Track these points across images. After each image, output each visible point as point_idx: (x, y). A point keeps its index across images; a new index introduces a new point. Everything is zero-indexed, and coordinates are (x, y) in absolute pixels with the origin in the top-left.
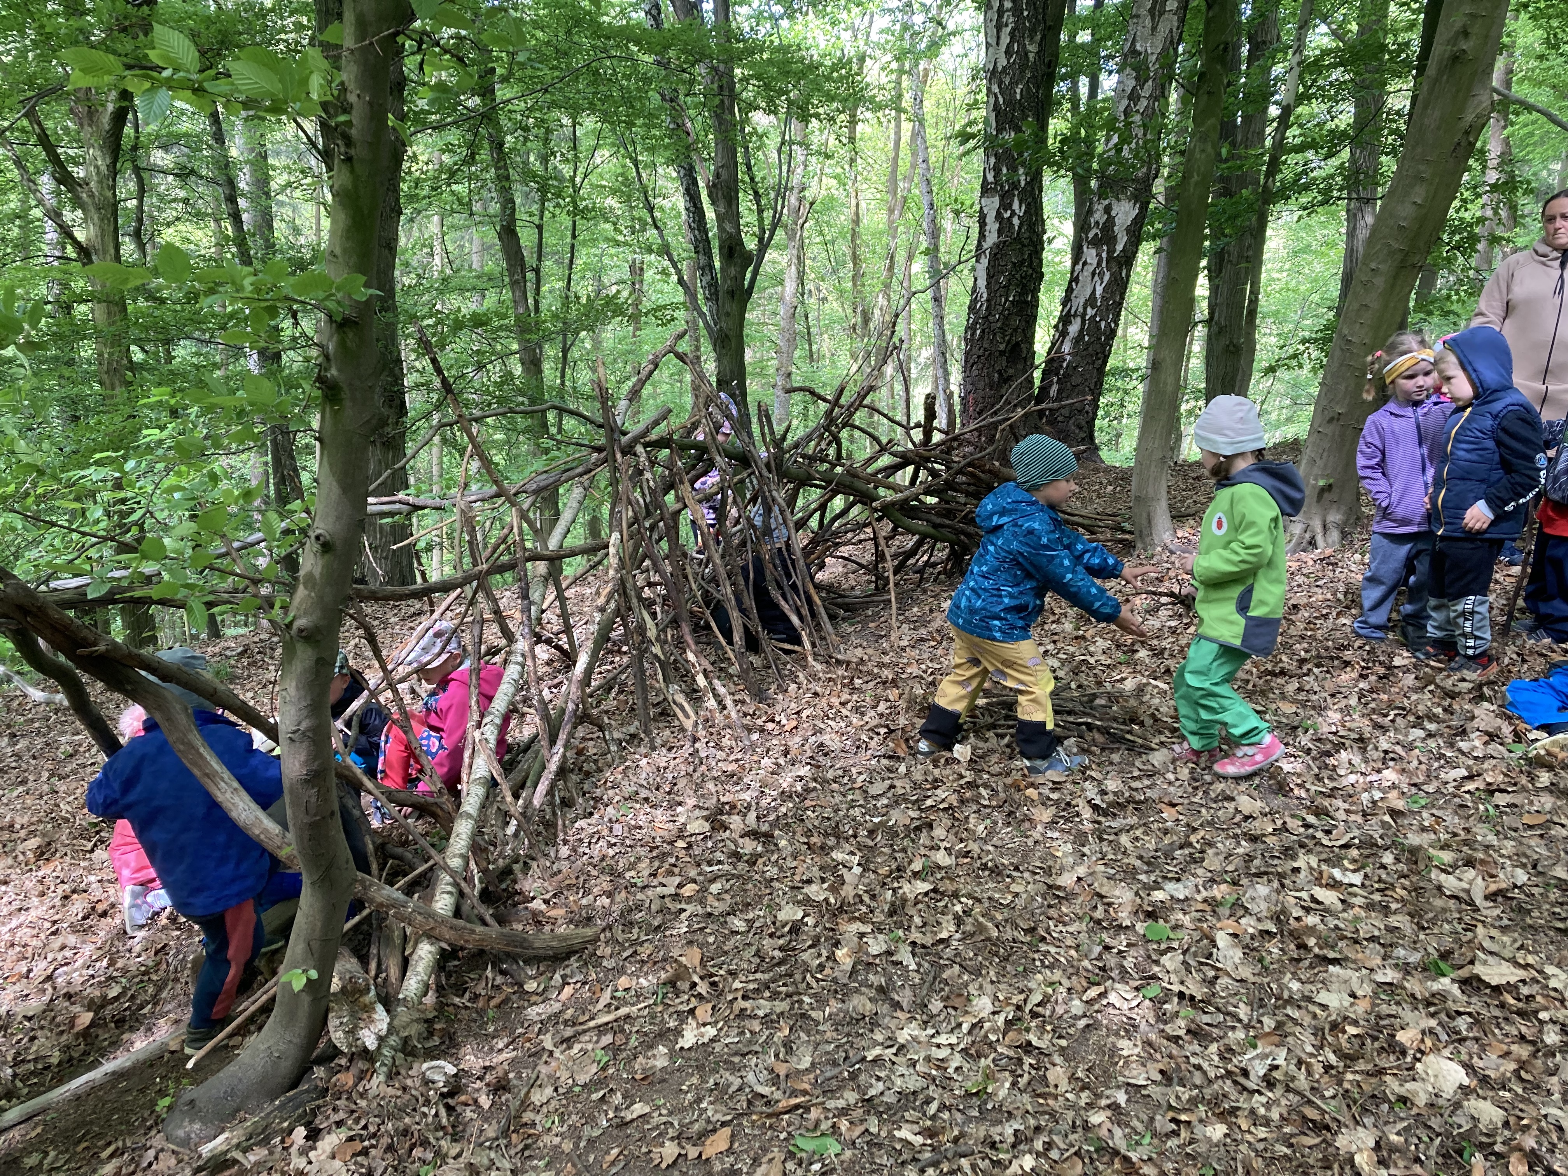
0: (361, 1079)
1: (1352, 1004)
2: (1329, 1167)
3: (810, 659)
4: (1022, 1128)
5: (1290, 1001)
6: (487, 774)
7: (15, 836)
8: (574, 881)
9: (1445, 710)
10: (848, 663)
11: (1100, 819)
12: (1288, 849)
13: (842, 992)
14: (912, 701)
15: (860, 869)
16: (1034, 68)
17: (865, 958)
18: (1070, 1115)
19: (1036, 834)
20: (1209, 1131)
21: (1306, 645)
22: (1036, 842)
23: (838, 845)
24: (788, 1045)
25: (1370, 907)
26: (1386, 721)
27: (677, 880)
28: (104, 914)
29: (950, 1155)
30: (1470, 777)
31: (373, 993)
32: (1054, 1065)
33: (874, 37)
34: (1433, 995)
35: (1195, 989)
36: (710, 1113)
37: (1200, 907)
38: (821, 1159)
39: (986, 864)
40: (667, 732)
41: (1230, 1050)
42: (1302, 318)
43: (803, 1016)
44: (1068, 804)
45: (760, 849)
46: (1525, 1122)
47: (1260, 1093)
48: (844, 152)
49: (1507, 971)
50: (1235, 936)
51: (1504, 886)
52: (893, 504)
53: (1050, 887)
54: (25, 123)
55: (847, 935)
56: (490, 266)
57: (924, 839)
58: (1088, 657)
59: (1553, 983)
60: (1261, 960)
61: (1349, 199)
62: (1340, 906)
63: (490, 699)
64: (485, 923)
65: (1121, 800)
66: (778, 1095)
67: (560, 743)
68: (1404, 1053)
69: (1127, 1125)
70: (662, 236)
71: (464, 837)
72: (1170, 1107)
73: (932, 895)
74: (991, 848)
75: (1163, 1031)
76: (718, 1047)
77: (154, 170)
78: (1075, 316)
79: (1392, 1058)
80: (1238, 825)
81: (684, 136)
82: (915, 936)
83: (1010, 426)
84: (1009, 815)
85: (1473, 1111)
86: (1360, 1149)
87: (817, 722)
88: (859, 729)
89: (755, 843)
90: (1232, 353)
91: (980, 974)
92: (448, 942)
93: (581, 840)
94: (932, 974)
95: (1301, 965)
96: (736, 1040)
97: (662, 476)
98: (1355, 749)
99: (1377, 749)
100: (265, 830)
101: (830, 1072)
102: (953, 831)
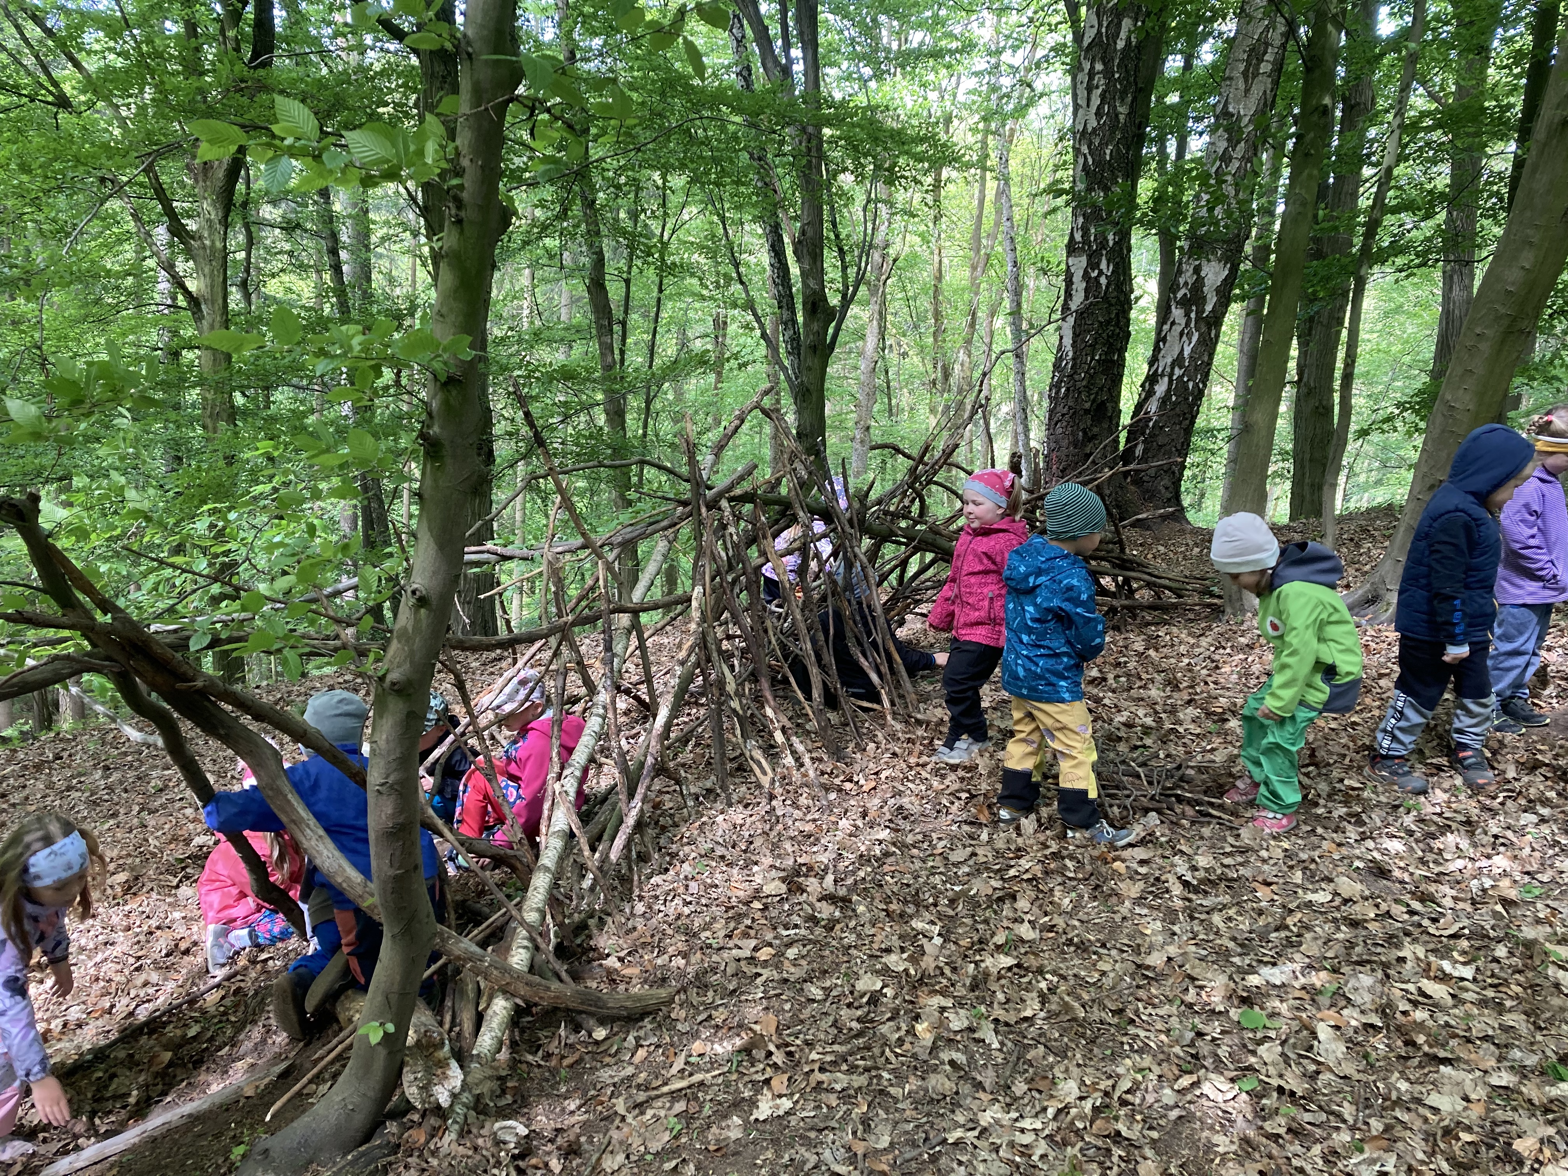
0: (433, 1136)
1: (1466, 1109)
3: (889, 718)
5: (1398, 1103)
6: (566, 828)
8: (649, 940)
9: (1559, 794)
10: (928, 723)
11: (1191, 896)
12: (1392, 936)
13: (922, 1068)
15: (941, 940)
16: (1124, 130)
17: (945, 1034)
19: (1125, 909)
22: (1124, 918)
23: (917, 914)
24: (866, 1122)
25: (1483, 1003)
26: (1495, 804)
27: (753, 943)
28: (187, 952)
31: (447, 1048)
32: (1145, 1158)
33: (961, 98)
34: (1552, 1101)
35: (1294, 1083)
37: (1298, 994)
39: (1071, 940)
40: (743, 788)
41: (1334, 1152)
42: (1393, 380)
43: (882, 1092)
44: (1157, 879)
45: (837, 914)
48: (928, 210)
50: (1337, 1028)
53: (1139, 966)
54: (142, 178)
55: (927, 1009)
56: (578, 318)
57: (1007, 911)
58: (1177, 726)
60: (1366, 1056)
61: (1447, 261)
62: (1450, 1001)
63: (570, 751)
64: (560, 980)
65: (1213, 877)
67: (638, 797)
68: (1521, 1163)
70: (747, 292)
71: (541, 890)
73: (1015, 970)
74: (1077, 923)
75: (1261, 1128)
76: (793, 1121)
77: (263, 223)
78: (1162, 375)
79: (1508, 1168)
80: (1338, 908)
81: (771, 193)
82: (998, 1012)
84: (1095, 889)
87: (896, 784)
88: (939, 793)
89: (832, 908)
90: (1321, 414)
91: (1066, 1056)
92: (522, 998)
93: (656, 897)
94: (1015, 1054)
95: (1409, 1063)
96: (812, 1114)
97: (745, 531)
98: (1463, 833)
99: (1486, 833)
100: (348, 879)
101: (909, 1153)
102: (1038, 903)
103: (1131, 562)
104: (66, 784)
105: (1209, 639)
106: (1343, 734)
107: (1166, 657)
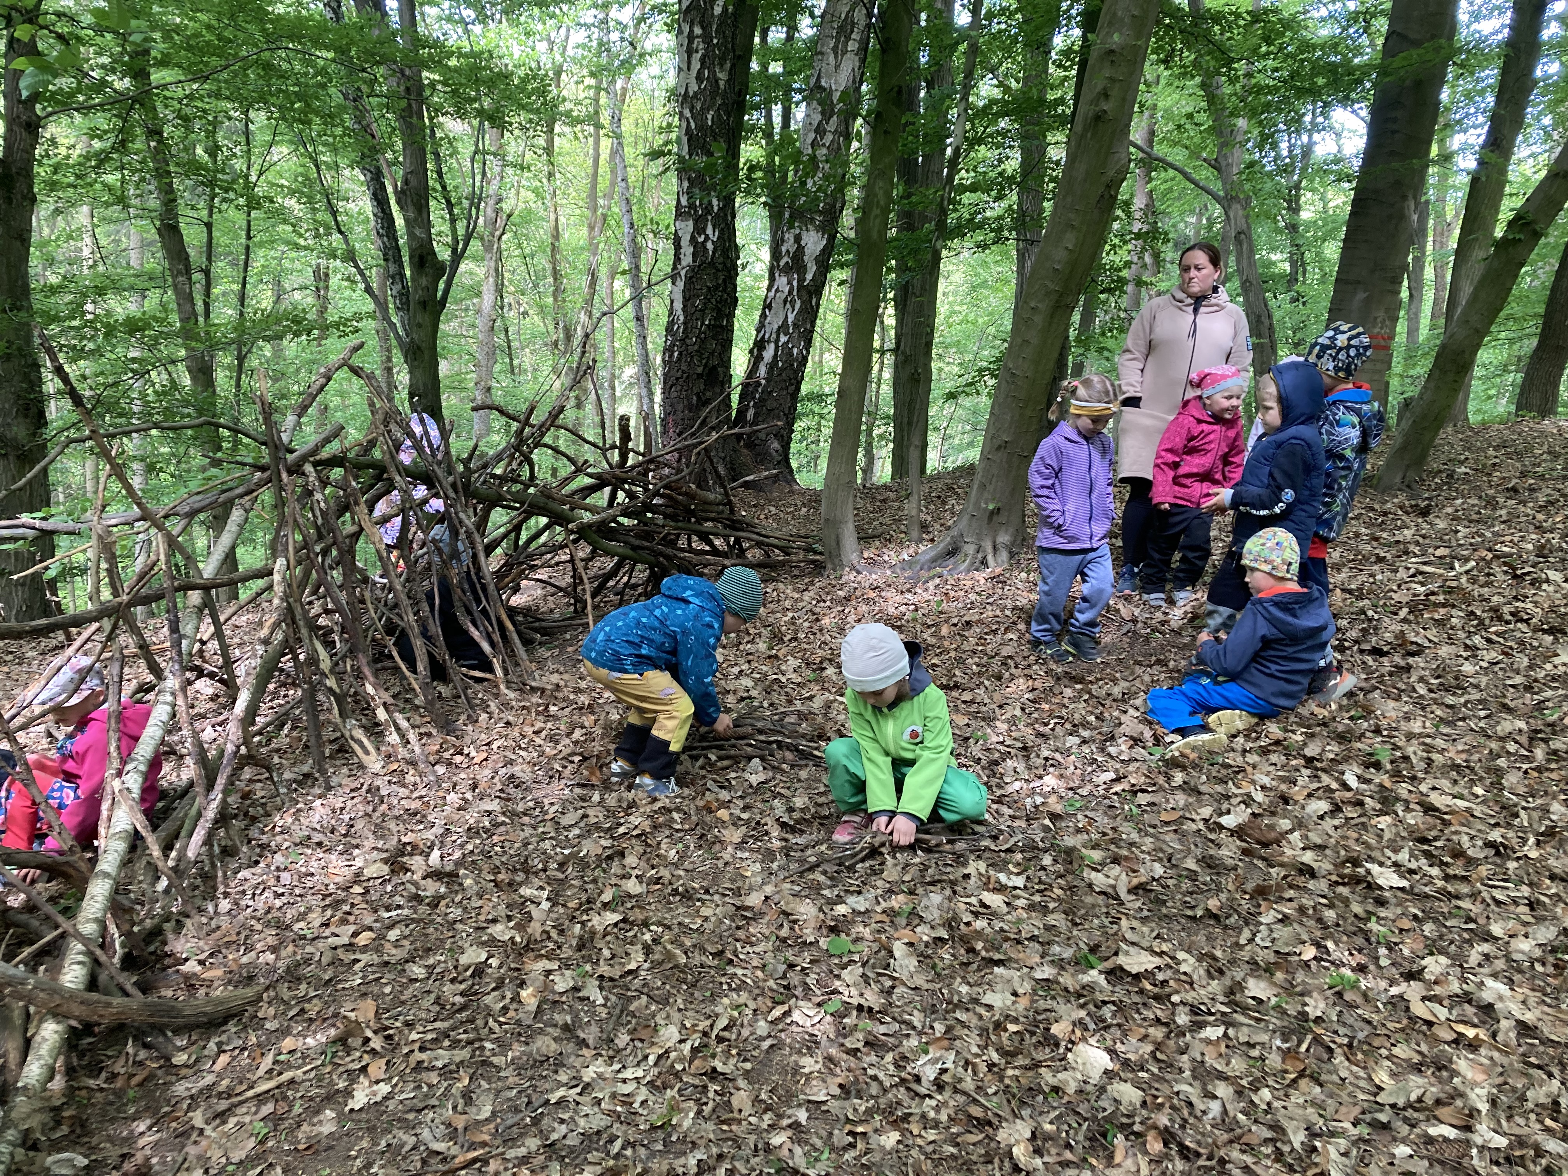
1: (1014, 1003)
2: (991, 1162)
3: (502, 687)
4: (705, 1157)
5: (959, 1005)
6: (129, 828)
8: (234, 938)
9: (1097, 718)
10: (543, 690)
11: (788, 836)
13: (526, 1034)
14: (607, 727)
15: (549, 904)
16: (724, 96)
17: (550, 997)
18: (752, 1138)
19: (727, 855)
20: (883, 1140)
21: (977, 660)
22: (726, 864)
23: (526, 882)
24: (468, 1096)
25: (1031, 907)
26: (1046, 730)
27: (352, 929)
30: (1118, 780)
32: (738, 1089)
33: (570, 52)
34: (1083, 988)
35: (872, 999)
37: (879, 917)
39: (677, 889)
40: (345, 770)
41: (904, 1058)
43: (485, 1063)
44: (758, 823)
45: (443, 890)
46: (1160, 1100)
47: (930, 1097)
48: (540, 164)
49: (1144, 960)
50: (911, 944)
51: (1143, 879)
52: (590, 525)
53: (738, 908)
55: (532, 974)
57: (615, 868)
58: (780, 676)
59: (1183, 968)
60: (934, 967)
61: (1018, 240)
62: (1005, 909)
64: (126, 994)
65: (808, 816)
66: (455, 1150)
67: (219, 788)
68: (1057, 1045)
69: (807, 1143)
70: (346, 241)
71: (100, 898)
72: (848, 1121)
73: (621, 925)
74: (682, 873)
75: (843, 1045)
76: (391, 1105)
78: (769, 342)
79: (1047, 1050)
81: (369, 137)
82: (604, 969)
83: (706, 449)
84: (700, 838)
85: (1116, 1095)
86: (1017, 1141)
87: (507, 753)
88: (550, 758)
89: (438, 884)
91: (668, 1003)
92: (76, 1018)
93: (244, 892)
94: (620, 1007)
95: (969, 968)
96: (412, 1095)
97: (334, 497)
98: (1020, 757)
99: (1038, 756)
101: (511, 1119)
102: (645, 858)
103: (741, 522)
105: (812, 594)
107: (772, 612)
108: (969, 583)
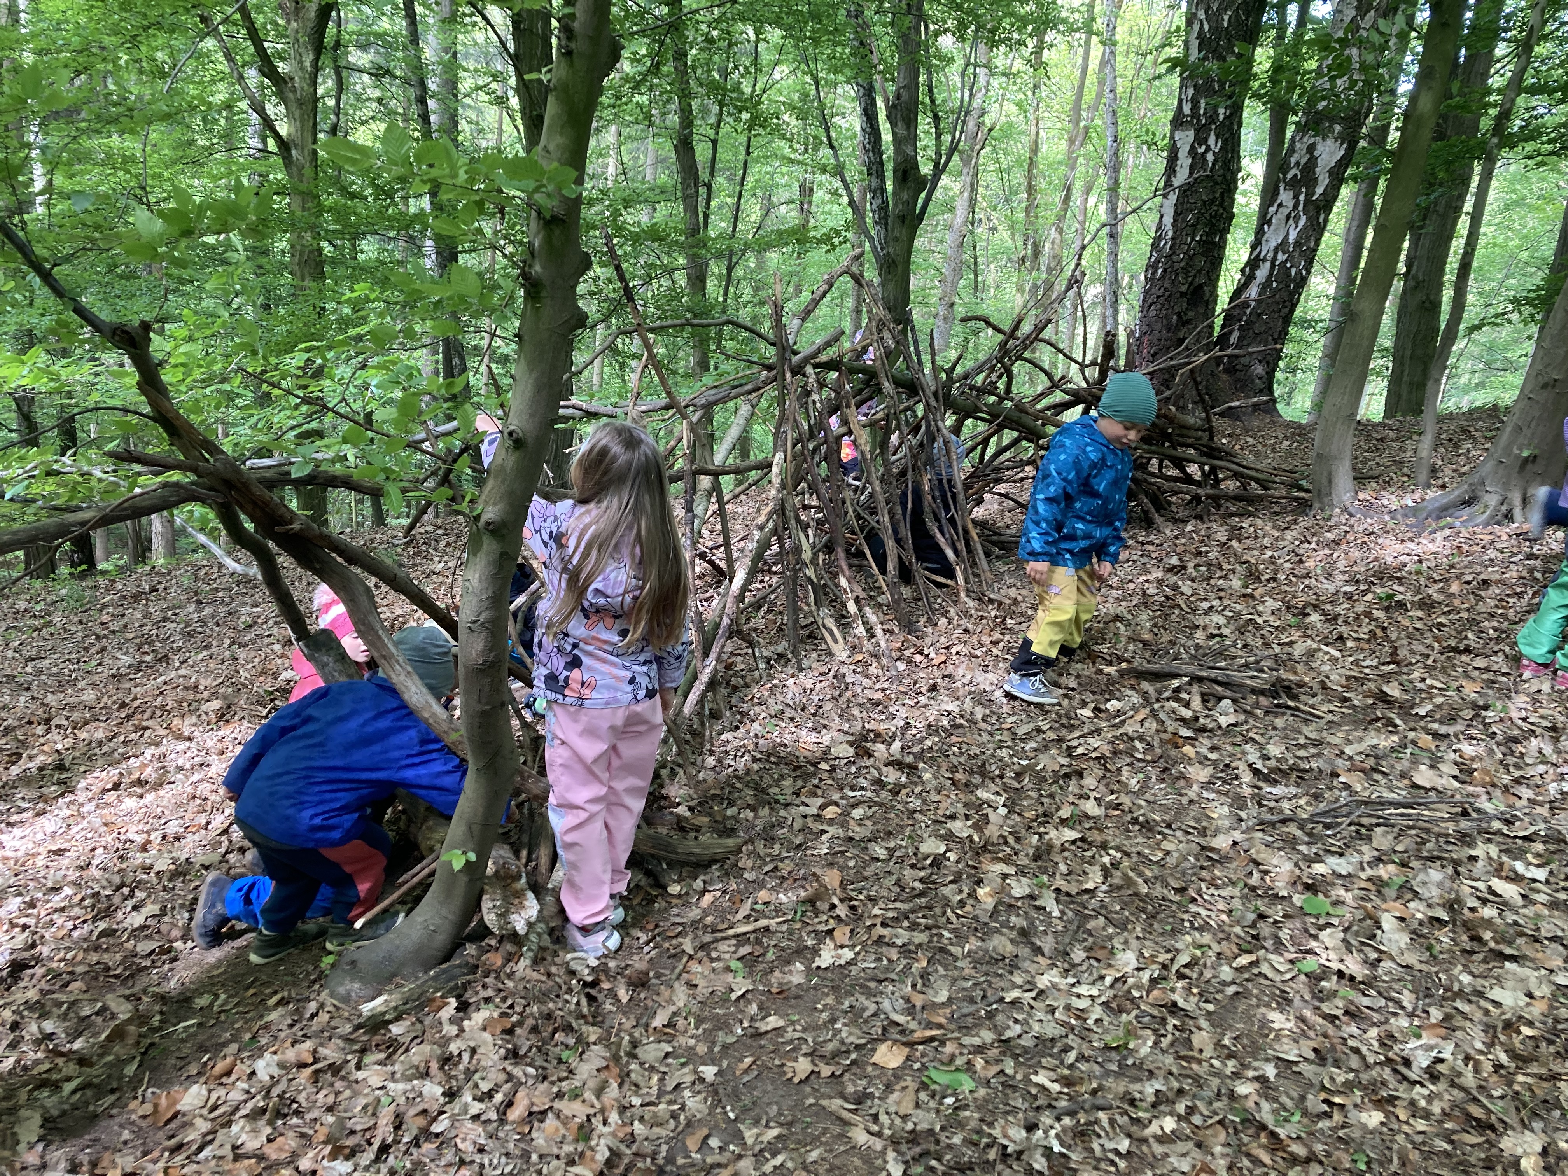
0: (509, 961)
1: (1528, 1005)
2: (1492, 1168)
3: (963, 594)
4: (1164, 1089)
5: (1460, 994)
7: (199, 696)
8: (718, 792)
10: (1000, 604)
11: (1261, 784)
12: (1465, 835)
13: (982, 930)
15: (1006, 810)
17: (1007, 899)
18: (1215, 1082)
19: (1192, 793)
20: (1364, 1117)
21: (1496, 624)
22: (1191, 801)
23: (983, 785)
24: (924, 975)
25: (1554, 905)
27: (820, 801)
29: (1087, 1106)
31: (524, 880)
32: (1200, 1029)
35: (1354, 966)
36: (844, 1035)
37: (1363, 885)
38: (955, 1094)
39: (1137, 819)
40: (815, 655)
41: (1391, 1036)
42: (1507, 277)
43: (942, 950)
44: (1227, 766)
45: (903, 779)
47: (1422, 1085)
48: (1028, 76)
50: (1402, 919)
53: (1203, 848)
54: (235, 17)
55: (990, 875)
56: (664, 178)
57: (1073, 786)
58: (1255, 617)
60: (1429, 948)
62: (1520, 901)
65: (1284, 767)
66: (913, 1025)
67: (713, 655)
69: (1276, 1100)
70: (836, 157)
72: (1323, 1088)
73: (1079, 843)
74: (1142, 803)
75: (1318, 1008)
76: (854, 970)
77: (352, 68)
78: (1264, 260)
81: (867, 54)
82: (1059, 883)
83: (1192, 370)
84: (1164, 771)
86: (1526, 1154)
87: (966, 659)
89: (899, 773)
90: (1427, 309)
91: (1126, 929)
93: (727, 753)
94: (1076, 923)
95: (1474, 958)
96: (873, 965)
97: (829, 399)
98: (1547, 738)
100: (434, 715)
101: (967, 1009)
102: (1105, 781)
103: (1220, 450)
104: (162, 615)
105: (1295, 533)
106: (1428, 634)
107: (1248, 549)
108: (1487, 539)
